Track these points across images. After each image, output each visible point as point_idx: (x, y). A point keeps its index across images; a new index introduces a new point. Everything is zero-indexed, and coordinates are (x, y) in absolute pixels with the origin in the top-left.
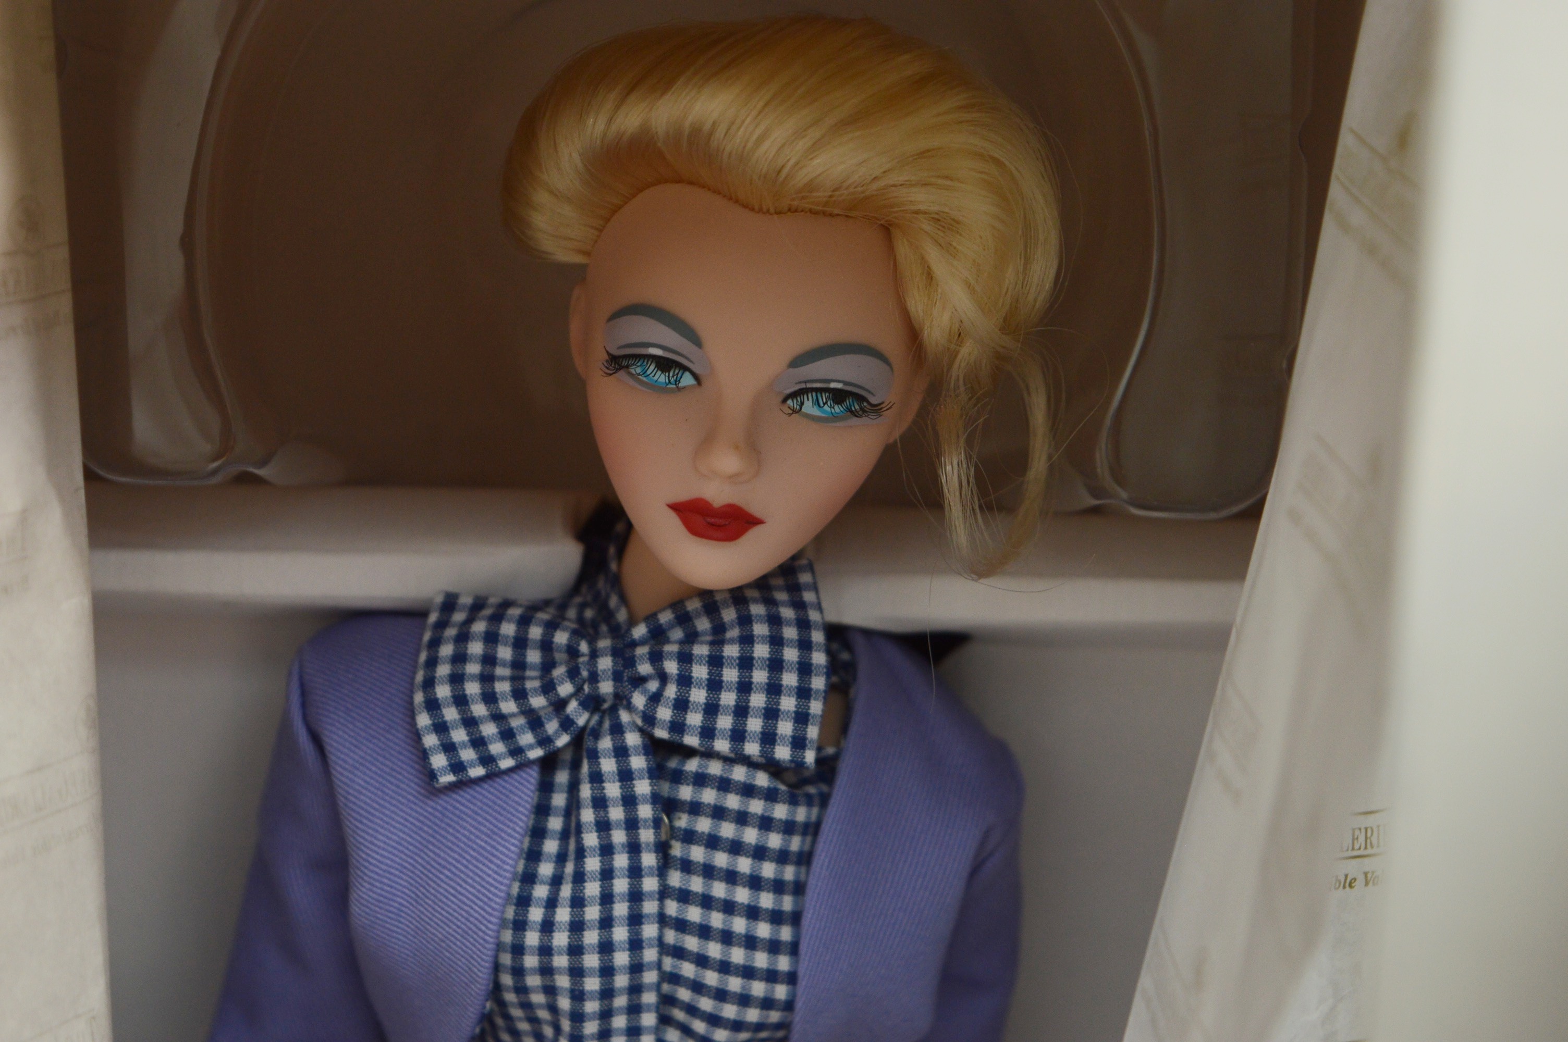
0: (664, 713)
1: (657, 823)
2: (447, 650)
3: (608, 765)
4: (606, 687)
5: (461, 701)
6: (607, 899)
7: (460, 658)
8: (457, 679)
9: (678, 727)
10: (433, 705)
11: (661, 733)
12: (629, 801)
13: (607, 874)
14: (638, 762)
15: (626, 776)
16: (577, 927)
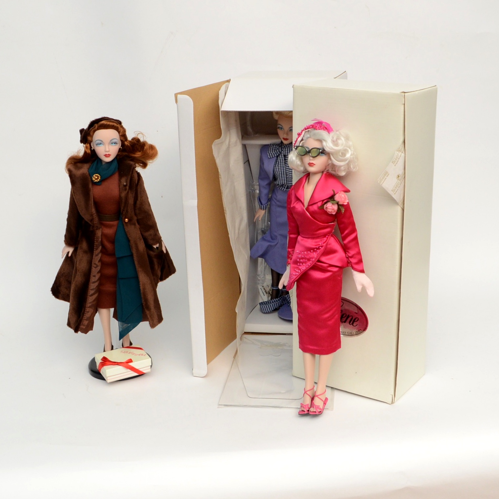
0: (284, 153)
1: (284, 161)
2: (270, 148)
3: (281, 157)
4: (280, 151)
5: (270, 152)
6: (281, 166)
7: (271, 149)
8: (270, 150)
9: (285, 154)
10: (269, 152)
11: (284, 154)
12: (282, 159)
13: (281, 165)
14: (283, 156)
15: (282, 157)
16: (279, 168)
